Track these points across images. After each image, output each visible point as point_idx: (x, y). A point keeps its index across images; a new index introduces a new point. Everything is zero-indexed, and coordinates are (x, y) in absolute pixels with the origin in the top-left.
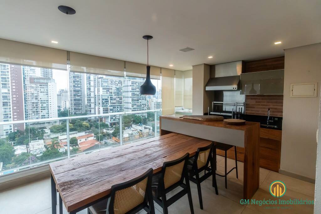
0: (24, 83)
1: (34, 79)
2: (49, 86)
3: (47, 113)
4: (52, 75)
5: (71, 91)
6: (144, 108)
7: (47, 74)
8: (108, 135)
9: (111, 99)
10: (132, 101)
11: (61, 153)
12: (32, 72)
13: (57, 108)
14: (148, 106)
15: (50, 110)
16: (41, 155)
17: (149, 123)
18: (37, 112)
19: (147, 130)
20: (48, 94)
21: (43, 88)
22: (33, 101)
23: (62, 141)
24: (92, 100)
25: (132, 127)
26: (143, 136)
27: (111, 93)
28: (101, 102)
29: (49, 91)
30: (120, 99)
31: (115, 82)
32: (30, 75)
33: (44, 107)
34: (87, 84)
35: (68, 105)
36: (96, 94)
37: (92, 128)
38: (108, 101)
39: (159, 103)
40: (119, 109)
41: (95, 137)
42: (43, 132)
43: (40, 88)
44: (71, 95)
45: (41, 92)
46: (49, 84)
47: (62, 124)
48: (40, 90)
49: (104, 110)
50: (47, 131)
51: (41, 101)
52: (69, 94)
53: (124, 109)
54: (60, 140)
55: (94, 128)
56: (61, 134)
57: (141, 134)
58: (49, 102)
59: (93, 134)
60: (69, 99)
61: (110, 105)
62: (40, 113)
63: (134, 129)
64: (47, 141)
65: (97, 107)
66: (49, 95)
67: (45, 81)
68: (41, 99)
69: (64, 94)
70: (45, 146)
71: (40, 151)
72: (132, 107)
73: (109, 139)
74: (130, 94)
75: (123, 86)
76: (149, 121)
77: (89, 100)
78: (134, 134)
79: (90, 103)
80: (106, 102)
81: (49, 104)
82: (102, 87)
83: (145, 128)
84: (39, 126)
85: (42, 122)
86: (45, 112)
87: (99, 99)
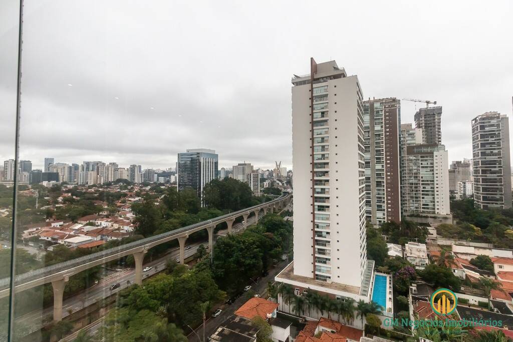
0: (400, 155)
1: (413, 147)
2: (435, 158)
3: (431, 202)
4: (440, 138)
5: (476, 164)
7: (433, 137)
11: (457, 278)
12: (410, 138)
13: (448, 195)
15: (436, 196)
16: (423, 268)
18: (417, 198)
20: (433, 170)
21: (426, 160)
22: (411, 181)
23: (459, 256)
29: (435, 165)
32: (408, 142)
33: (427, 191)
35: (470, 190)
42: (426, 233)
43: (422, 160)
44: (476, 172)
45: (423, 167)
46: (435, 153)
47: (457, 223)
48: (422, 164)
50: (432, 231)
51: (423, 181)
52: (471, 168)
54: (455, 253)
56: (457, 243)
58: (436, 182)
60: (472, 178)
62: (421, 199)
64: (432, 248)
66: (435, 172)
67: (429, 150)
68: (422, 177)
69: (461, 169)
70: (428, 255)
71: (421, 261)
81: (436, 186)
84: (419, 220)
85: (424, 215)
86: (428, 199)
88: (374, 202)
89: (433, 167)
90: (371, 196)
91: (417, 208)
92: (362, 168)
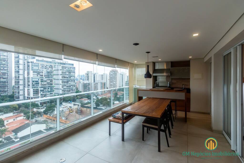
6: (73, 88)
8: (39, 114)
9: (41, 82)
10: (62, 82)
14: (76, 86)
17: (77, 100)
19: (76, 107)
24: (21, 82)
25: (62, 105)
26: (73, 112)
27: (42, 76)
28: (31, 84)
30: (51, 81)
31: (46, 67)
34: (15, 67)
36: (26, 76)
37: (21, 109)
38: (39, 83)
39: (86, 84)
40: (49, 90)
41: (24, 117)
49: (34, 91)
53: (54, 90)
55: (24, 108)
57: (70, 110)
59: (22, 114)
61: (40, 86)
63: (64, 106)
65: (26, 89)
72: (62, 87)
73: (40, 117)
74: (60, 77)
75: (53, 70)
76: (78, 98)
77: (17, 82)
78: (64, 110)
79: (18, 85)
80: (36, 84)
82: (32, 70)
83: (74, 105)
87: (28, 82)
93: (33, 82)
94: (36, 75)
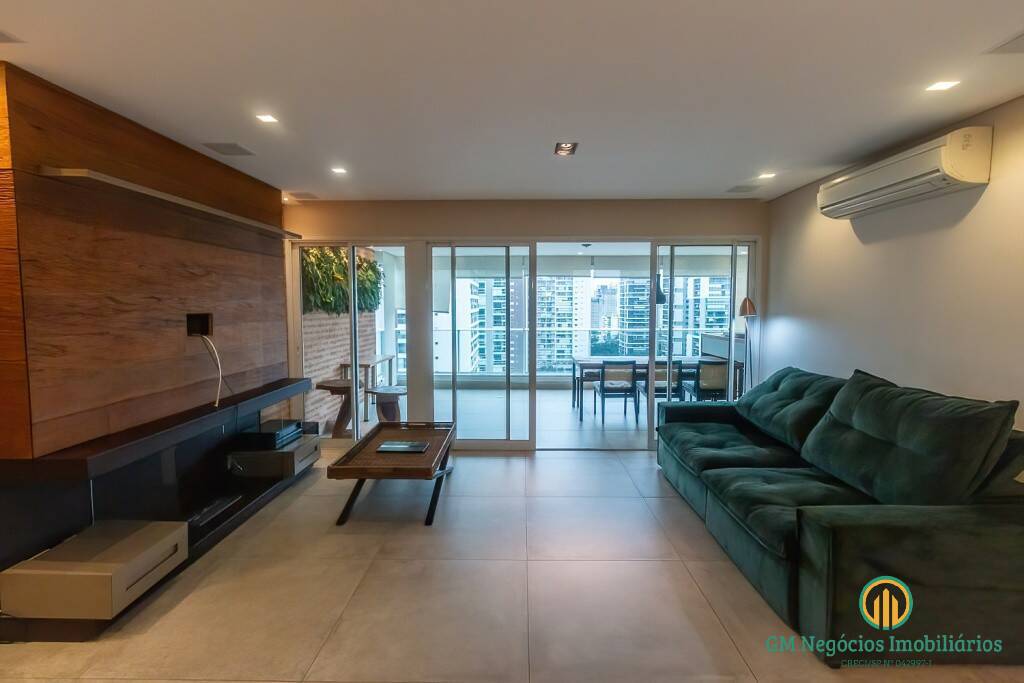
3: (568, 346)
5: (623, 291)
13: (589, 336)
15: (574, 339)
18: (549, 341)
20: (571, 299)
21: (564, 283)
33: (563, 331)
35: (615, 328)
36: (691, 295)
44: (623, 301)
45: (559, 294)
48: (558, 288)
51: (558, 315)
52: (618, 296)
58: (574, 317)
60: (618, 310)
66: (574, 301)
68: (557, 309)
69: (606, 297)
80: (719, 321)
81: (574, 322)
85: (560, 366)
86: (564, 342)
87: (697, 314)
88: (490, 350)
89: (571, 293)
90: (485, 340)
91: (549, 356)
92: (475, 294)
93: (710, 314)
94: (718, 289)
